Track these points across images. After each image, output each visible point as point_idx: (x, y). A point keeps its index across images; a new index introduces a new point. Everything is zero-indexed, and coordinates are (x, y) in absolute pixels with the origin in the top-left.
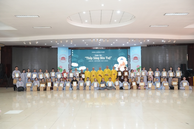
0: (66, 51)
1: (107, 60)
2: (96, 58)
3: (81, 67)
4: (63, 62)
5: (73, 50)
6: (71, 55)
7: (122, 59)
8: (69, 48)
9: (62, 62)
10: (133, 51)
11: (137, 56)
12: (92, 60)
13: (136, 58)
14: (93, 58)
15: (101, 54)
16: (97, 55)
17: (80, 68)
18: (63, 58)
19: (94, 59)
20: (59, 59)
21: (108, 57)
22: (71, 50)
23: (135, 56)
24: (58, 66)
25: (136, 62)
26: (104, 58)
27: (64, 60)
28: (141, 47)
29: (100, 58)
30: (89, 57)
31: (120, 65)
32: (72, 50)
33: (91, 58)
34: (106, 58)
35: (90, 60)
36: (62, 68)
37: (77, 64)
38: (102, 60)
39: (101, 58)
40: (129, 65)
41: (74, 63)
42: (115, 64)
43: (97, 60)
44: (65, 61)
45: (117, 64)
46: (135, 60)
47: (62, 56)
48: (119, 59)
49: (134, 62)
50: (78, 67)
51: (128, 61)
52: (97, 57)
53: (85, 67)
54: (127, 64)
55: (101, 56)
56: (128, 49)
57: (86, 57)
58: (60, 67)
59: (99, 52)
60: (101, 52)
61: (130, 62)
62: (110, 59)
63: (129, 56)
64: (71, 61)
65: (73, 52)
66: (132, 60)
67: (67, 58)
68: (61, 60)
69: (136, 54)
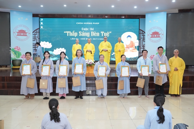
0: (27, 19)
2: (84, 34)
3: (57, 49)
4: (22, 40)
5: (42, 19)
6: (39, 28)
7: (129, 36)
8: (35, 15)
9: (19, 40)
10: (150, 21)
11: (157, 31)
12: (77, 37)
13: (155, 34)
14: (78, 34)
15: (92, 26)
16: (86, 29)
17: (55, 50)
18: (22, 33)
19: (80, 35)
20: (14, 33)
21: (106, 32)
22: (38, 18)
23: (153, 31)
24: (12, 47)
25: (155, 42)
26: (98, 34)
27: (23, 35)
28: (167, 14)
29: (90, 34)
30: (72, 32)
31: (126, 46)
32: (40, 18)
33: (75, 34)
34: (101, 34)
35: (74, 37)
36: (20, 51)
37: (51, 44)
38: (94, 37)
39: (93, 34)
40: (141, 47)
41: (44, 42)
43: (86, 37)
46: (154, 37)
47: (20, 29)
48: (124, 37)
49: (153, 41)
50: (52, 49)
52: (85, 31)
53: (64, 48)
54: (138, 45)
55: (93, 31)
56: (140, 19)
57: (67, 32)
58: (15, 49)
59: (90, 23)
60: (93, 23)
61: (144, 41)
62: (109, 35)
63: (143, 31)
64: (39, 39)
65: (42, 22)
66: (149, 38)
67: (29, 32)
68: (18, 35)
69: (156, 28)
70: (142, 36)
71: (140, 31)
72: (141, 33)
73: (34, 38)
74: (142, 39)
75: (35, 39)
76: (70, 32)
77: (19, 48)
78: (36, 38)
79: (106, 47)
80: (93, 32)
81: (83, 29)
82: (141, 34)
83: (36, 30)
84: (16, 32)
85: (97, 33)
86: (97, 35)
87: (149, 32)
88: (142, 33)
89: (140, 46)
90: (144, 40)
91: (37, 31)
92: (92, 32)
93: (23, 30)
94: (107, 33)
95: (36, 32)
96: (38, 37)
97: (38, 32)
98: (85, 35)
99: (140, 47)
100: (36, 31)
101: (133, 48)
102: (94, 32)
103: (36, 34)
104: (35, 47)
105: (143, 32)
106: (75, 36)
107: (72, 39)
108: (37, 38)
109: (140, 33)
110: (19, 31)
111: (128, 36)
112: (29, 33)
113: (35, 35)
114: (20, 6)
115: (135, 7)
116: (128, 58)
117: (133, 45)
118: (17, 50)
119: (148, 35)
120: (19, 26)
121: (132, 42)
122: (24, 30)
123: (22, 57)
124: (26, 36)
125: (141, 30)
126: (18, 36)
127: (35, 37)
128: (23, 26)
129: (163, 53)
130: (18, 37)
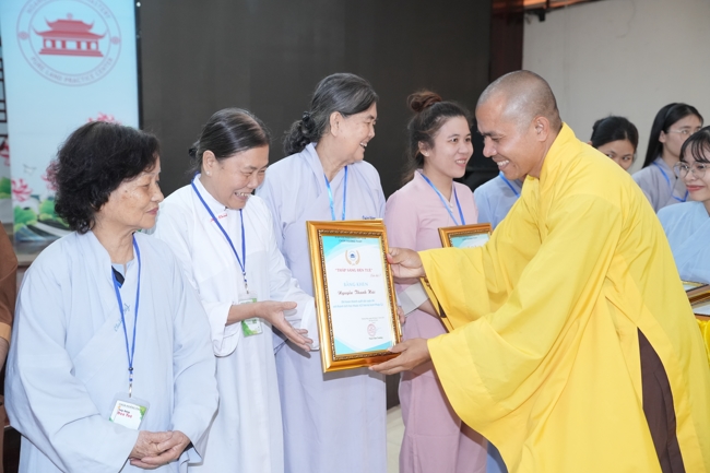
25: (71, 81)
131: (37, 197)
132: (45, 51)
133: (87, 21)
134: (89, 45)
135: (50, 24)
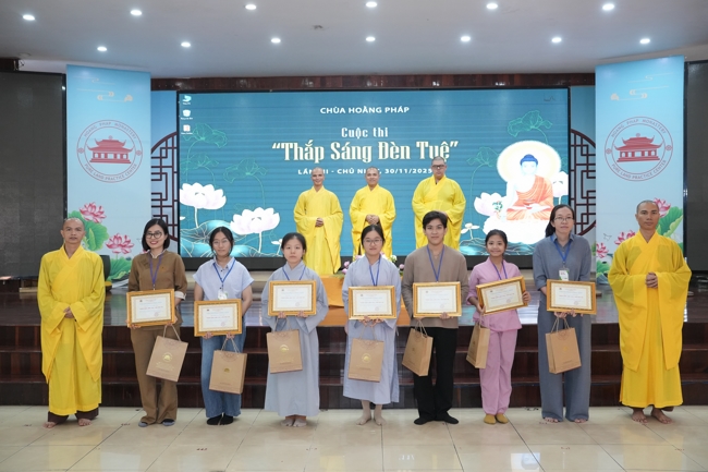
0: (129, 98)
1: (428, 163)
2: (350, 153)
3: (246, 212)
4: (110, 179)
5: (187, 98)
6: (177, 133)
7: (529, 158)
8: (159, 84)
9: (99, 177)
10: (614, 97)
11: (646, 132)
13: (639, 148)
14: (328, 152)
15: (382, 120)
16: (358, 133)
17: (236, 217)
18: (110, 150)
19: (336, 156)
20: (80, 151)
21: (436, 142)
22: (174, 93)
23: (630, 134)
24: (73, 206)
25: (637, 177)
26: (405, 152)
27: (115, 161)
28: (687, 65)
29: (375, 152)
30: (302, 144)
31: (516, 198)
32: (181, 92)
33: (316, 154)
34: (415, 151)
35: (310, 164)
36: (103, 223)
37: (220, 192)
38: (390, 163)
39: (387, 151)
40: (579, 200)
41: (197, 185)
42: (484, 195)
43: (358, 164)
44: (125, 166)
45: (496, 197)
46: (634, 159)
47: (103, 135)
48: (509, 161)
49: (626, 176)
50: (227, 212)
51: (569, 169)
52: (354, 142)
53: (271, 210)
54: (567, 194)
55: (384, 139)
56: (572, 88)
57: (283, 144)
58: (83, 212)
59: (372, 110)
60: (387, 109)
61: (588, 177)
62: (447, 156)
63: (583, 137)
64: (178, 172)
65: (187, 108)
66: (611, 162)
67: (138, 148)
68: (94, 160)
69: (640, 121)
70: (582, 155)
71: (572, 135)
72: (578, 142)
73: (158, 170)
74: (579, 169)
75: (161, 174)
76: (296, 144)
77: (97, 210)
78: (164, 170)
79: (441, 201)
80: (387, 144)
81: (347, 132)
82: (578, 149)
83: (165, 139)
84: (87, 149)
85: (402, 148)
86: (403, 157)
87: (611, 139)
88: (582, 146)
89: (573, 196)
90: (588, 171)
91: (170, 145)
92: (381, 144)
93: (114, 139)
94: (442, 148)
95: (167, 148)
96: (172, 167)
97: (173, 148)
98: (354, 158)
99: (575, 199)
100: (163, 145)
101: (547, 204)
102: (390, 146)
103: (164, 155)
104: (161, 207)
105: (585, 142)
106: (317, 161)
107: (305, 171)
108: (169, 171)
109: (572, 143)
110: (98, 143)
111: (526, 157)
112: (139, 153)
113: (161, 158)
114: (102, 49)
115: (557, 40)
116: (525, 245)
117: (545, 192)
118: (90, 217)
119: (608, 151)
120: (98, 125)
121: (542, 179)
122: (117, 141)
123: (110, 246)
124: (127, 162)
125: (576, 133)
126: (94, 165)
127: (161, 167)
128: (113, 124)
129: (673, 224)
130: (96, 165)
131: (611, 255)
132: (621, 160)
133: (650, 137)
134: (650, 153)
135: (625, 142)
